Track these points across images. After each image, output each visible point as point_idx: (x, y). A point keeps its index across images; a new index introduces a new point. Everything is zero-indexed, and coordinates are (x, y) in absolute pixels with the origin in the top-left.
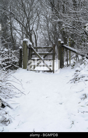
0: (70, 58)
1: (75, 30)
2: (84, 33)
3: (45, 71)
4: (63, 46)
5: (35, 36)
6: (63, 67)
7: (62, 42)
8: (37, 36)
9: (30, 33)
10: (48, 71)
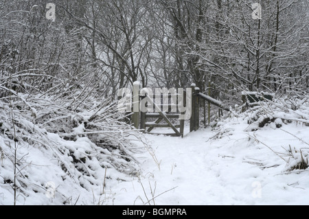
0: (209, 118)
1: (219, 70)
2: (231, 75)
3: (168, 135)
4: (199, 95)
5: (143, 78)
6: (198, 129)
7: (197, 88)
8: (145, 78)
9: (134, 73)
10: (172, 135)
